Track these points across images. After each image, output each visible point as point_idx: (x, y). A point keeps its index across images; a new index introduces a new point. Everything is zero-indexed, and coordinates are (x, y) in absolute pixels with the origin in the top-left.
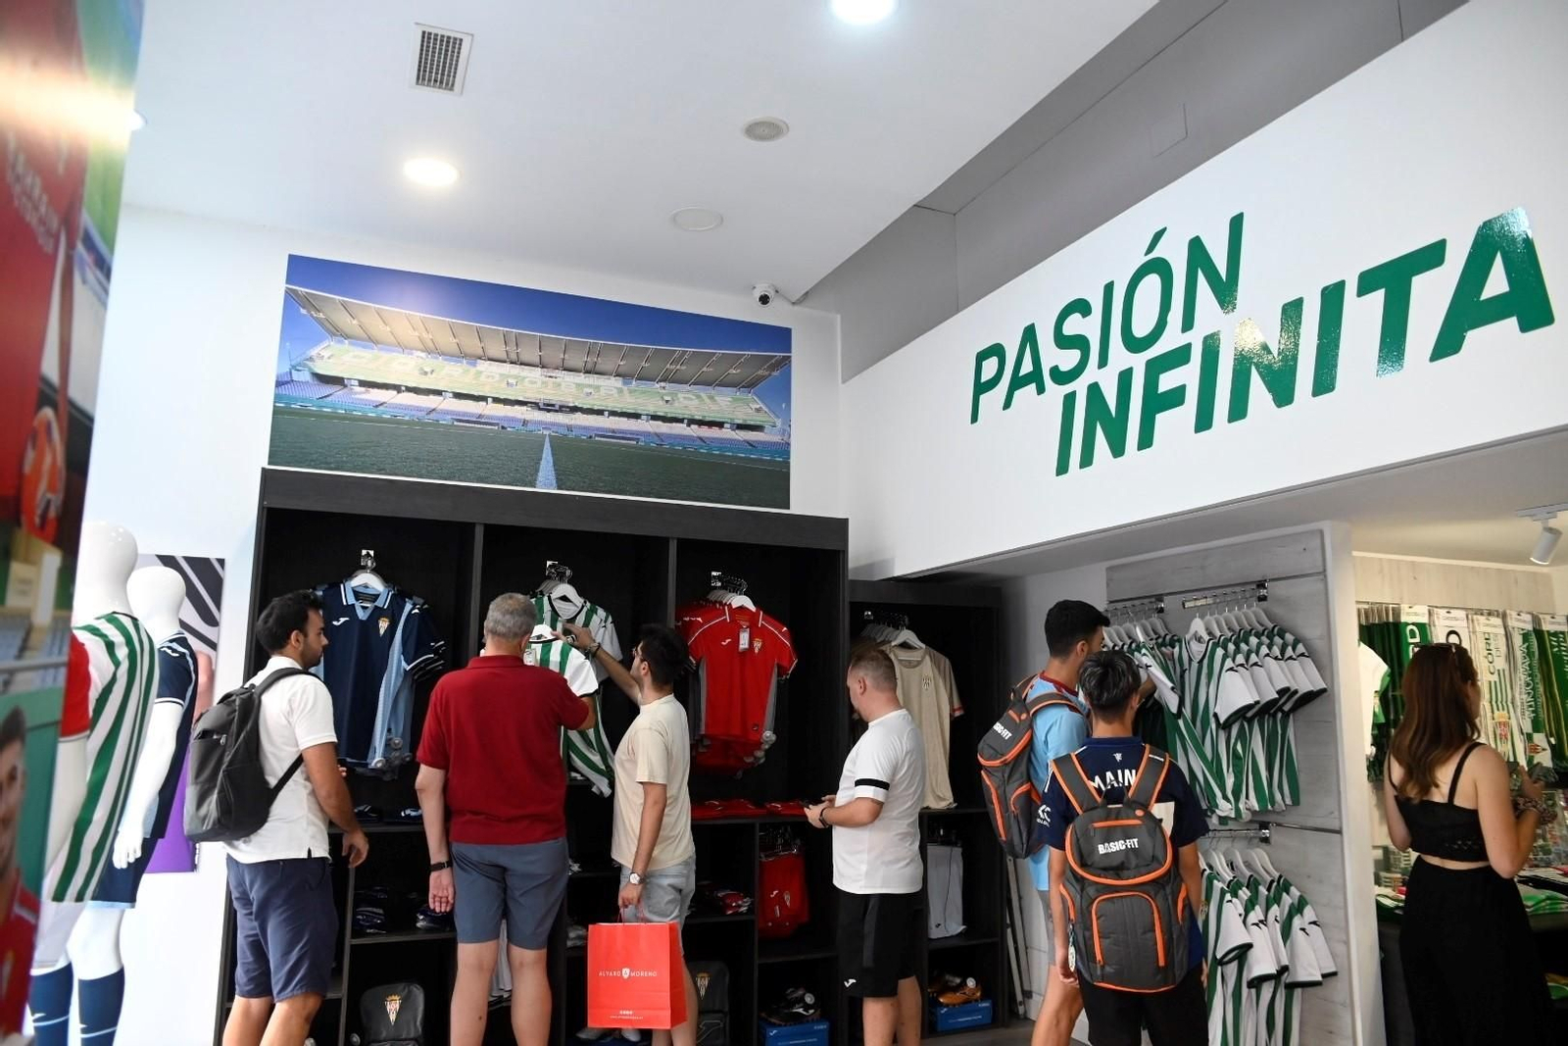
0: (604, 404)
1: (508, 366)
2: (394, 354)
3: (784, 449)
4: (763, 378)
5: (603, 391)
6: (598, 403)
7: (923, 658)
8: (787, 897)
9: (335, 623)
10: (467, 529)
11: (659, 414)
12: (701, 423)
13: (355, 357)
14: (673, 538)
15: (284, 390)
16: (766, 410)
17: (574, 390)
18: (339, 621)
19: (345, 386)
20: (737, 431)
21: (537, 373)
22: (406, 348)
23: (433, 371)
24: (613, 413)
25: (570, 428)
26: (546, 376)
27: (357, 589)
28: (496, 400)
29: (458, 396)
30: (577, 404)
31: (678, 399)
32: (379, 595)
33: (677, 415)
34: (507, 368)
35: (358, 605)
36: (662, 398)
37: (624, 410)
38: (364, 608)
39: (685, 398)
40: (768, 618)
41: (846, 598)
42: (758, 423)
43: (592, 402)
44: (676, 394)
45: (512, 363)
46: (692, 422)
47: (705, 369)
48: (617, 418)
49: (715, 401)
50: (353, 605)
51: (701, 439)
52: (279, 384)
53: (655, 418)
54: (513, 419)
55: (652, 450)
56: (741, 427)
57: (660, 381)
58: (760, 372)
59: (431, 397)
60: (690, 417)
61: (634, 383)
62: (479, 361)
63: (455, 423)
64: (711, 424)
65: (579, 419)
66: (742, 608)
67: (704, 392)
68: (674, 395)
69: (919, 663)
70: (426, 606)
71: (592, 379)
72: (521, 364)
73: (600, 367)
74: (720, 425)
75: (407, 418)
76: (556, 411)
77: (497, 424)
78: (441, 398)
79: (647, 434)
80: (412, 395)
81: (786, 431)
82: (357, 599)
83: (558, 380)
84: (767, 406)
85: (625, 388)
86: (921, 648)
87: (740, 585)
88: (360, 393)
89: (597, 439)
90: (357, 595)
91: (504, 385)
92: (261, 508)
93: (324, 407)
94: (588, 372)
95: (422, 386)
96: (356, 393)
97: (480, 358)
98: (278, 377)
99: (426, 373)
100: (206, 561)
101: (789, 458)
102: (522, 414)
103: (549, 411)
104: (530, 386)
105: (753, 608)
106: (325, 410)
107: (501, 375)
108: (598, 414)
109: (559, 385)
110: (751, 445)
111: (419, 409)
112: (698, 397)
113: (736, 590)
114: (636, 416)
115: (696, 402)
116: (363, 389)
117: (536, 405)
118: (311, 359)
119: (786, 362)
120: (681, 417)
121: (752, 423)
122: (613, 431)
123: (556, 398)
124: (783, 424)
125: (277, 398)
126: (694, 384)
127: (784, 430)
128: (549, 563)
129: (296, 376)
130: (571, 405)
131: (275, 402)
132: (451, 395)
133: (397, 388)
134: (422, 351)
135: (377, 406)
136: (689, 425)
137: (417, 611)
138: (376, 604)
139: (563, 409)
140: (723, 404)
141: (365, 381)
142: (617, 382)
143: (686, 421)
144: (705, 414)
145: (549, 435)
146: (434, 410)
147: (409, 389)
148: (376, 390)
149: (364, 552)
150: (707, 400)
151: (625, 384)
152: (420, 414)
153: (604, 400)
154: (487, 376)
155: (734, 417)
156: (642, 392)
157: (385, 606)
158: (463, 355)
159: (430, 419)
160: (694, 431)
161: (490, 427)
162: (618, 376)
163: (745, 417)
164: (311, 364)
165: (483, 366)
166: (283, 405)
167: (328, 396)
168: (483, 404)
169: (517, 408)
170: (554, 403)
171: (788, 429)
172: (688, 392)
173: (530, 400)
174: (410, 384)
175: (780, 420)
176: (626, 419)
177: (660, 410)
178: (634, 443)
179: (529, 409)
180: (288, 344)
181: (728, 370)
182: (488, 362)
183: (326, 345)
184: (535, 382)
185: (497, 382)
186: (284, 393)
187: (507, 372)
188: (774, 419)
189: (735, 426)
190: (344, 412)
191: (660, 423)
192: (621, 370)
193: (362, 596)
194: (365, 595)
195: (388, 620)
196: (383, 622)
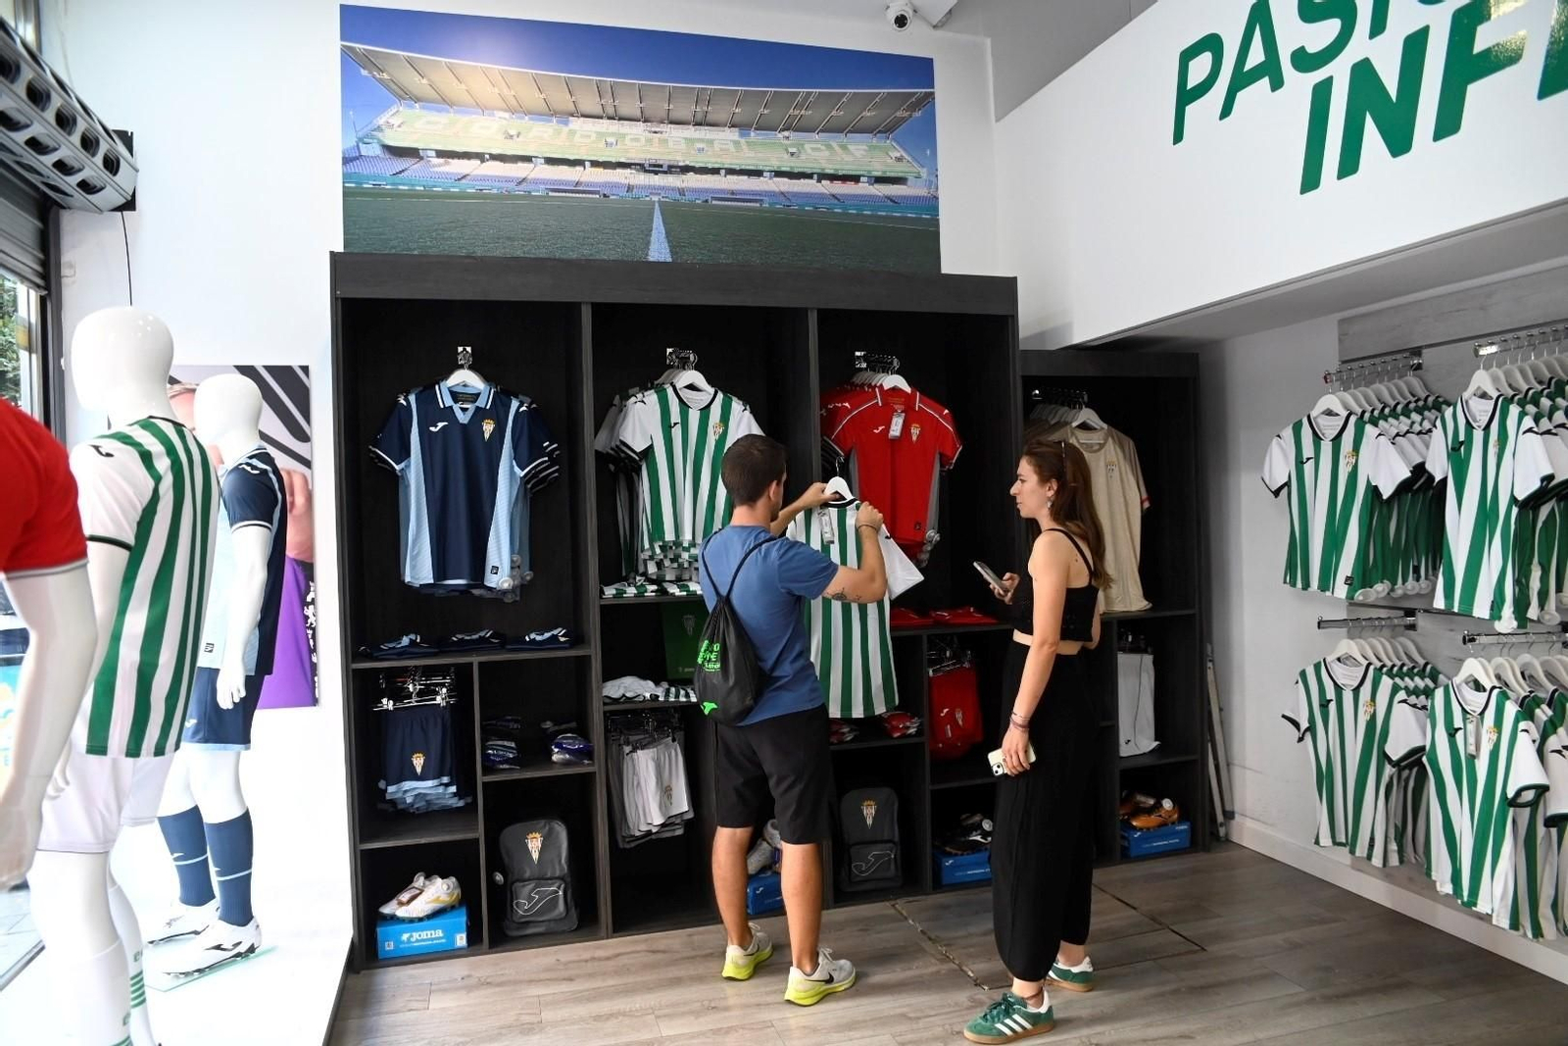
0: (719, 160)
1: (605, 121)
2: (474, 116)
3: (931, 204)
4: (903, 120)
5: (717, 146)
6: (713, 160)
7: (1106, 440)
8: (959, 716)
9: (432, 429)
10: (571, 310)
11: (783, 169)
12: (833, 178)
13: (429, 123)
14: (812, 309)
15: (352, 168)
16: (909, 159)
17: (683, 146)
18: (436, 426)
19: (422, 158)
20: (876, 186)
21: (639, 129)
22: (487, 109)
23: (518, 135)
24: (731, 172)
25: (682, 192)
26: (650, 132)
27: (455, 390)
28: (595, 164)
29: (550, 161)
30: (687, 163)
31: (806, 152)
33: (805, 170)
34: (604, 125)
35: (456, 408)
36: (787, 150)
37: (743, 167)
38: (464, 410)
39: (813, 149)
40: (925, 399)
41: (1017, 371)
42: (900, 175)
43: (706, 160)
44: (803, 145)
45: (610, 118)
46: (822, 177)
47: (833, 113)
48: (736, 177)
49: (848, 150)
50: (451, 407)
51: (833, 196)
52: (346, 161)
53: (779, 174)
54: (616, 185)
55: (778, 212)
56: (880, 180)
57: (783, 130)
58: (899, 114)
59: (520, 164)
60: (819, 171)
62: (571, 118)
63: (551, 194)
64: (845, 178)
65: (692, 181)
66: (895, 390)
67: (835, 141)
68: (800, 146)
69: (1102, 446)
70: (534, 406)
71: (704, 133)
72: (620, 119)
73: (711, 118)
74: (856, 179)
75: (495, 191)
76: (665, 172)
77: (598, 192)
78: (531, 165)
79: (771, 194)
80: (497, 163)
81: (933, 182)
82: (456, 402)
83: (664, 136)
84: (910, 154)
85: (743, 141)
86: (1102, 429)
87: (892, 363)
88: (440, 165)
89: (714, 202)
90: (456, 396)
91: (602, 145)
92: (334, 299)
93: (400, 184)
94: (698, 124)
95: (509, 152)
96: (435, 166)
97: (572, 115)
98: (344, 153)
99: (512, 137)
100: (289, 369)
101: (938, 215)
102: (626, 178)
103: (656, 173)
104: (632, 144)
105: (908, 389)
106: (401, 187)
107: (598, 133)
108: (713, 174)
109: (666, 141)
110: (894, 202)
111: (508, 180)
112: (829, 147)
113: (887, 369)
114: (758, 173)
115: (826, 153)
116: (441, 160)
117: (641, 167)
118: (379, 129)
119: (928, 101)
120: (809, 171)
121: (892, 175)
122: (733, 193)
123: (665, 157)
124: (929, 174)
125: (346, 177)
126: (822, 131)
127: (931, 182)
128: (669, 350)
129: (364, 150)
130: (681, 164)
131: (344, 183)
132: (542, 161)
133: (481, 157)
134: (505, 111)
135: (459, 180)
136: (819, 181)
137: (524, 408)
138: (477, 404)
139: (673, 169)
140: (858, 154)
141: (443, 151)
142: (733, 135)
143: (815, 176)
144: (838, 167)
145: (659, 201)
146: (524, 179)
147: (494, 157)
148: (455, 162)
149: (460, 349)
150: (837, 148)
151: (742, 135)
152: (512, 186)
153: (719, 156)
154: (582, 136)
155: (869, 168)
156: (763, 144)
157: (488, 407)
158: (552, 113)
159: (520, 191)
160: (826, 187)
161: (590, 196)
162: (733, 126)
163: (884, 169)
164: (379, 135)
165: (577, 124)
166: (353, 185)
167: (403, 171)
168: (579, 169)
169: (619, 171)
170: (661, 163)
171: (933, 179)
172: (816, 141)
173: (633, 162)
174: (495, 151)
175: (925, 170)
176: (746, 177)
177: (785, 164)
178: (758, 205)
179: (633, 171)
180: (351, 113)
181: (862, 112)
182: (582, 119)
183: (394, 111)
184: (637, 140)
185: (593, 142)
186: (353, 171)
187: (604, 130)
188: (917, 168)
189: (873, 179)
190: (422, 188)
191: (786, 180)
192: (737, 119)
193: (461, 397)
194: (464, 395)
195: (492, 421)
196: (486, 425)
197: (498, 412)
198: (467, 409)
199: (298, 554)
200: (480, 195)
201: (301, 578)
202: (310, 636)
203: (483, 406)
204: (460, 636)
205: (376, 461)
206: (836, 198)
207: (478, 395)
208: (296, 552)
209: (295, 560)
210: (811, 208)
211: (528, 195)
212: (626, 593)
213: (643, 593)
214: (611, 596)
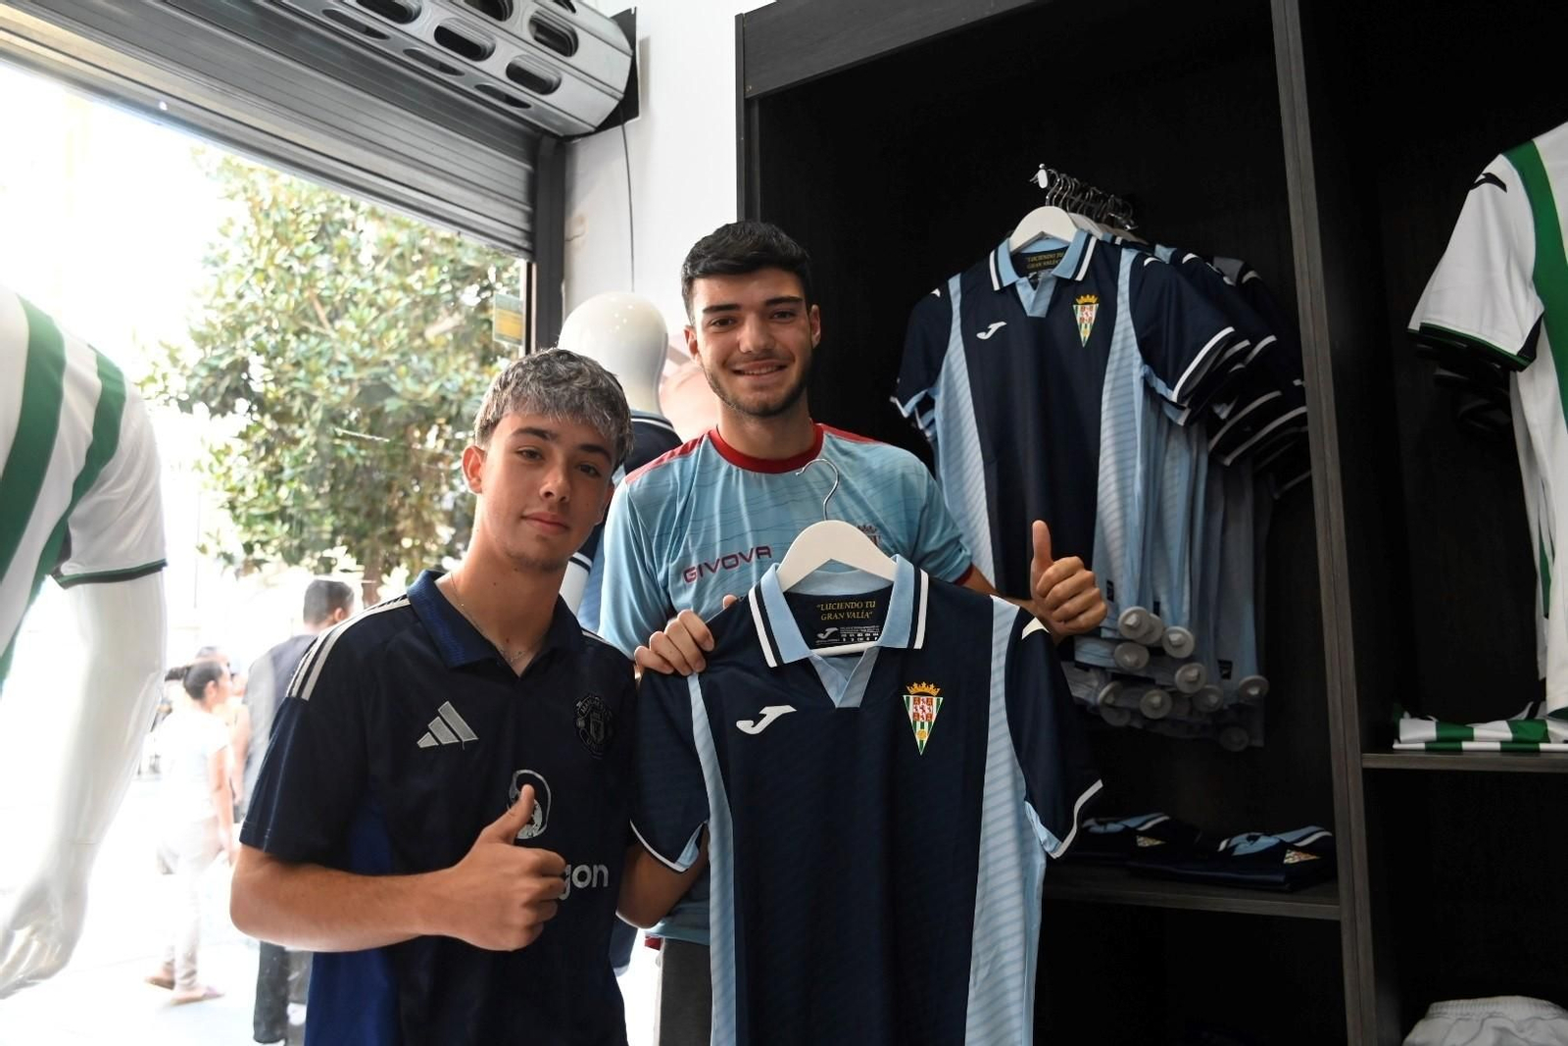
9: (981, 335)
27: (1022, 251)
35: (1023, 286)
50: (1013, 286)
92: (741, 100)
138: (1062, 269)
193: (1035, 262)
194: (1040, 258)
195: (1093, 299)
196: (1083, 309)
197: (1100, 281)
198: (1043, 283)
203: (1075, 270)
212: (1471, 739)
213: (1538, 742)
214: (1422, 746)
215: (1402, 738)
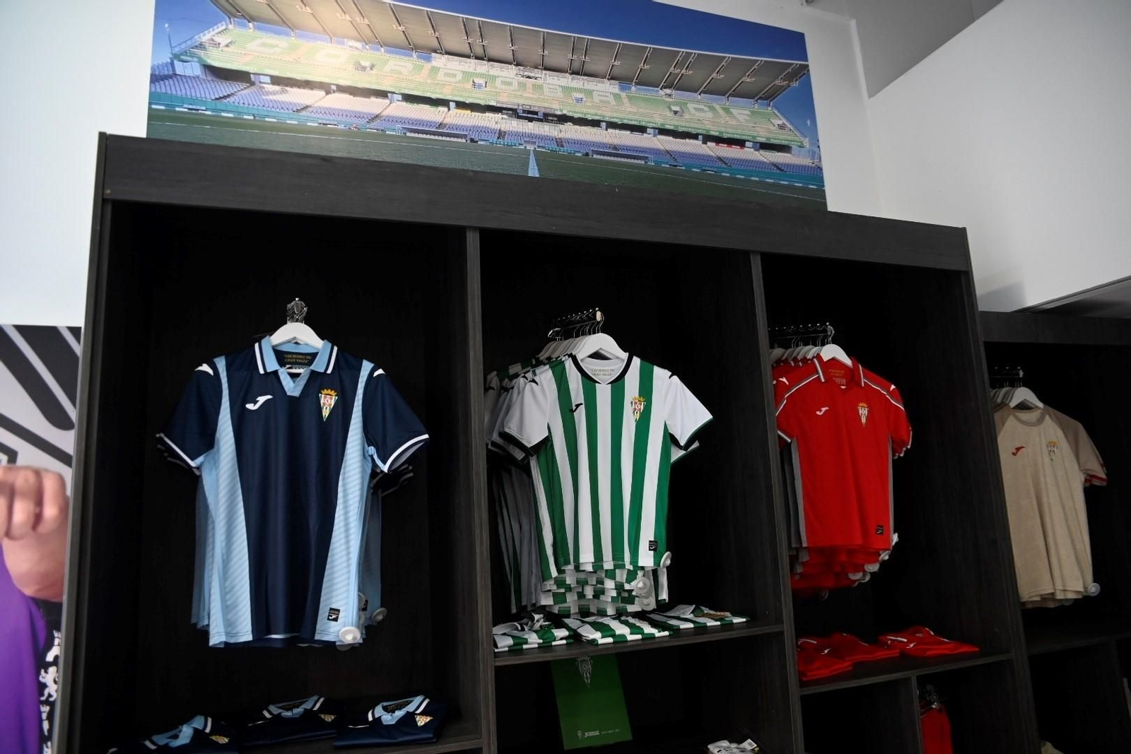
0: (600, 112)
1: (473, 61)
2: (319, 42)
3: (815, 174)
4: (782, 89)
5: (596, 98)
6: (593, 112)
9: (250, 406)
11: (668, 127)
12: (719, 140)
13: (264, 45)
14: (755, 252)
15: (162, 88)
16: (792, 128)
17: (560, 94)
18: (255, 402)
19: (252, 84)
20: (762, 152)
21: (510, 72)
22: (335, 35)
23: (372, 67)
24: (612, 125)
25: (560, 142)
26: (523, 76)
27: (285, 348)
28: (461, 105)
29: (409, 98)
30: (565, 112)
31: (690, 114)
32: (317, 354)
33: (690, 130)
34: (471, 65)
35: (283, 374)
36: (669, 108)
37: (625, 122)
38: (294, 376)
39: (696, 109)
40: (869, 373)
41: (978, 336)
42: (784, 143)
43: (585, 110)
44: (686, 104)
45: (477, 58)
46: (708, 138)
47: (714, 75)
48: (617, 131)
49: (731, 113)
50: (275, 373)
51: (720, 159)
52: (155, 78)
53: (663, 131)
54: (487, 130)
55: (665, 171)
56: (765, 146)
57: (665, 87)
58: (778, 82)
59: (373, 99)
60: (704, 132)
61: (633, 88)
62: (434, 54)
63: (408, 134)
64: (731, 142)
65: (570, 131)
66: (834, 361)
67: (719, 103)
68: (683, 105)
69: (1042, 424)
71: (582, 83)
72: (490, 60)
73: (590, 67)
74: (741, 143)
75: (341, 127)
76: (540, 120)
77: (465, 136)
78: (387, 101)
79: (656, 152)
80: (346, 96)
81: (815, 153)
82: (282, 364)
83: (539, 82)
84: (791, 123)
85: (623, 95)
86: (1037, 407)
87: (825, 331)
88: (274, 93)
89: (595, 156)
90: (282, 357)
91: (469, 85)
92: (100, 200)
93: (223, 111)
94: (573, 73)
95: (360, 85)
96: (268, 93)
97: (435, 51)
98: (153, 69)
99: (364, 68)
100: (52, 331)
101: (824, 186)
102: (496, 123)
103: (531, 120)
104: (504, 87)
105: (847, 361)
106: (224, 114)
107: (464, 72)
108: (593, 126)
109: (541, 87)
110: (779, 169)
111: (358, 115)
112: (712, 109)
114: (641, 129)
115: (710, 115)
116: (277, 88)
117: (514, 113)
118: (201, 46)
119: (803, 72)
120: (694, 132)
121: (777, 142)
122: (615, 148)
123: (540, 104)
124: (811, 144)
125: (153, 98)
126: (704, 92)
129: (180, 68)
130: (559, 113)
131: (150, 104)
132: (400, 97)
133: (326, 88)
134: (357, 40)
135: (298, 111)
136: (705, 142)
137: (381, 371)
138: (312, 367)
139: (547, 118)
140: (741, 118)
141: (277, 78)
142: (610, 87)
143: (700, 137)
144: (723, 130)
145: (535, 151)
146: (377, 116)
147: (342, 89)
148: (295, 90)
150: (721, 112)
151: (622, 89)
152: (363, 122)
153: (599, 108)
154: (446, 75)
155: (755, 134)
156: (645, 100)
157: (329, 371)
158: (410, 47)
159: (373, 128)
160: (711, 149)
161: (455, 140)
162: (612, 78)
163: (768, 135)
164: (201, 53)
165: (440, 61)
166: (163, 108)
167: (228, 96)
168: (443, 109)
169: (489, 115)
170: (536, 109)
171: (817, 150)
172: (698, 102)
173: (505, 106)
174: (343, 82)
175: (807, 139)
176: (628, 132)
177: (669, 122)
178: (643, 162)
179: (505, 116)
180: (167, 25)
181: (742, 77)
182: (446, 56)
183: (221, 28)
184: (509, 84)
185: (459, 82)
186: (164, 91)
187: (471, 70)
188: (799, 138)
189: (758, 145)
190: (252, 118)
191: (671, 138)
192: (616, 72)
193: (290, 358)
194: (294, 356)
195: (333, 393)
196: (325, 398)
197: (342, 380)
198: (298, 375)
199: (39, 590)
200: (323, 130)
201: (41, 625)
202: (44, 716)
203: (322, 371)
204: (275, 710)
205: (166, 454)
206: (722, 161)
207: (314, 355)
208: (37, 587)
209: (34, 600)
210: (699, 171)
211: (382, 134)
212: (526, 643)
213: (551, 642)
214: (507, 649)
215: (499, 646)
